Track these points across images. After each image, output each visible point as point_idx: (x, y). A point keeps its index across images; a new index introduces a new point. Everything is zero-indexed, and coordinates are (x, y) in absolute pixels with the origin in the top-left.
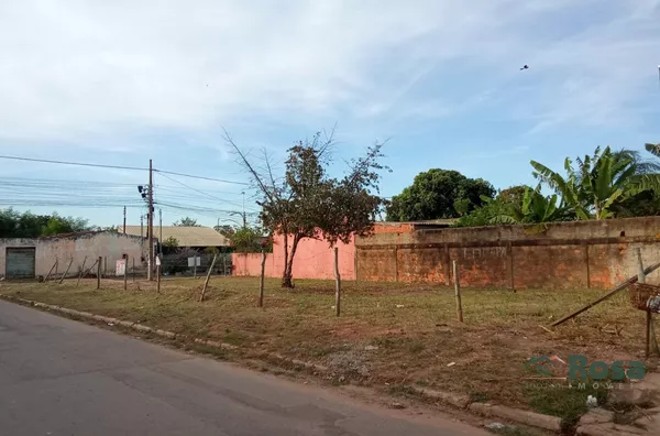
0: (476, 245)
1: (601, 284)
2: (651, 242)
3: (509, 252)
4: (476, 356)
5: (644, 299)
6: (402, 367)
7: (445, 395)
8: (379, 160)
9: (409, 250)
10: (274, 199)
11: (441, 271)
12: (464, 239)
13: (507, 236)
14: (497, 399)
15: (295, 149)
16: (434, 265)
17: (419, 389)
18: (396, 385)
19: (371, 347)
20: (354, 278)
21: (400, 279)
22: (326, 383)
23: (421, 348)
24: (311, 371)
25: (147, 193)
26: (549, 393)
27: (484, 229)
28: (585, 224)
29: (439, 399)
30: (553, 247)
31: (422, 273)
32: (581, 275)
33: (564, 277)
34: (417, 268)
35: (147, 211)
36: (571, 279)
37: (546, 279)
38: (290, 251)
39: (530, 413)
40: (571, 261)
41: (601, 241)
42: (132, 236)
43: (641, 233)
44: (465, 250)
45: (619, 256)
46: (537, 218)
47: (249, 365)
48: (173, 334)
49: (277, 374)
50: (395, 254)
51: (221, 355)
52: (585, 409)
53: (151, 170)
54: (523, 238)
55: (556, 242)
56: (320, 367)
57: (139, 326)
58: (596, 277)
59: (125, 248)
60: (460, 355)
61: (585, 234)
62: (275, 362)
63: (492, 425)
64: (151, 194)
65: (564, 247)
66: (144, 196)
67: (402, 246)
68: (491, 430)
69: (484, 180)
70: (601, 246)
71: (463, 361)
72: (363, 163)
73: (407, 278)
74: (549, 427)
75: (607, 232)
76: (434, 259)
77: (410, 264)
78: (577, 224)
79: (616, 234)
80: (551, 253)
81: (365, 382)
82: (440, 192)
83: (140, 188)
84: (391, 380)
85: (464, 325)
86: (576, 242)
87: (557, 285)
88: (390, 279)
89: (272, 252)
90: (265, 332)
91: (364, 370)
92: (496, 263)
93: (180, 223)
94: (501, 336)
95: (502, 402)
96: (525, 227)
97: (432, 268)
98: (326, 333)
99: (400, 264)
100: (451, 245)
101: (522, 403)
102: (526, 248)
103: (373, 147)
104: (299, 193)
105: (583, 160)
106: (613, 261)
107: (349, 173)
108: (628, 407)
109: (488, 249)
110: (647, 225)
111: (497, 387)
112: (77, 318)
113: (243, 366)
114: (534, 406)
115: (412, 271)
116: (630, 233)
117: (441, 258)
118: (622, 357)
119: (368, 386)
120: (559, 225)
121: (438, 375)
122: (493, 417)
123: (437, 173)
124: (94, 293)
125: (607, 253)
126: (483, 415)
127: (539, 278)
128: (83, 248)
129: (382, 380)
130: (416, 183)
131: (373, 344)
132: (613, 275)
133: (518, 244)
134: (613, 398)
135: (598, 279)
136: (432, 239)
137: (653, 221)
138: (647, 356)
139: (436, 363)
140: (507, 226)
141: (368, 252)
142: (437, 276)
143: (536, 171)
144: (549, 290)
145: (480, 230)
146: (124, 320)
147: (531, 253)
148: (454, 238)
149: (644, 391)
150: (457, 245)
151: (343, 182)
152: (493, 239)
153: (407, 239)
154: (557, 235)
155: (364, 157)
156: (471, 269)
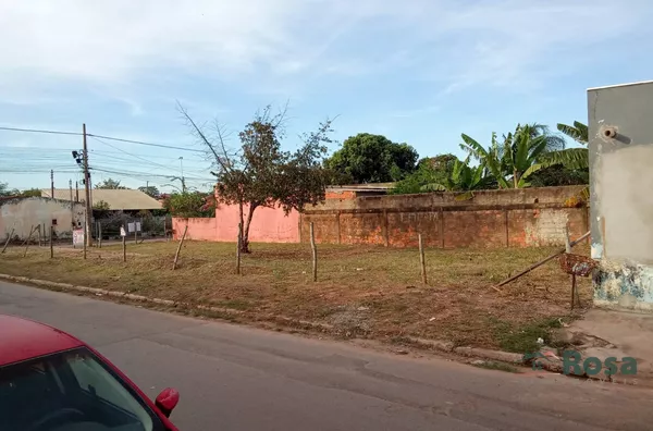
0: (411, 210)
1: (518, 244)
2: (560, 208)
3: (441, 217)
4: (448, 313)
5: (570, 265)
6: (395, 323)
7: (435, 343)
8: (328, 135)
9: (351, 215)
10: (228, 170)
11: (380, 234)
12: (401, 205)
13: (439, 202)
14: (474, 343)
15: (254, 125)
16: (374, 228)
17: (413, 339)
18: (395, 337)
19: (362, 308)
20: (298, 241)
21: (343, 242)
22: (337, 339)
23: (405, 308)
24: (319, 329)
25: (81, 158)
26: (510, 338)
27: (419, 196)
28: (506, 192)
29: (431, 346)
30: (479, 212)
31: (363, 235)
32: (501, 235)
33: (487, 238)
34: (359, 232)
35: (83, 176)
36: (493, 239)
37: (471, 240)
38: (246, 218)
39: (500, 352)
40: (493, 224)
41: (518, 207)
42: (61, 201)
43: (551, 200)
44: (402, 214)
45: (533, 220)
46: (465, 186)
47: (263, 326)
48: (172, 302)
49: (292, 332)
50: (338, 217)
51: (232, 319)
52: (537, 347)
53: (85, 135)
54: (452, 204)
55: (481, 208)
56: (325, 325)
57: (132, 296)
58: (514, 237)
59: (54, 214)
60: (436, 312)
61: (505, 201)
62: (284, 323)
63: (475, 362)
64: (86, 159)
65: (488, 212)
66: (78, 161)
67: (344, 212)
68: (476, 365)
69: (408, 144)
70: (519, 211)
71: (440, 316)
72: (316, 138)
73: (349, 240)
74: (515, 360)
75: (524, 200)
76: (374, 224)
77: (352, 228)
78: (499, 193)
79: (531, 201)
80: (477, 217)
81: (369, 336)
82: (368, 156)
83: (75, 154)
84: (390, 333)
85: (429, 287)
86: (498, 207)
87: (482, 245)
88: (333, 242)
89: (214, 216)
90: (262, 298)
91: (365, 326)
92: (430, 225)
93: (103, 184)
94: (463, 295)
95: (478, 346)
96: (455, 195)
97: (372, 231)
98: (316, 297)
99: (342, 228)
100: (389, 211)
101: (493, 345)
102: (455, 213)
103: (324, 123)
104: (254, 164)
105: (507, 136)
106: (529, 224)
107: (301, 146)
108: (565, 345)
109: (422, 213)
110: (556, 194)
111: (472, 334)
112: (59, 290)
113: (258, 327)
114: (501, 347)
115: (353, 234)
116: (544, 200)
117: (380, 222)
118: (554, 309)
119: (372, 338)
120: (484, 193)
121: (425, 327)
122: (474, 356)
123: (365, 138)
124: (50, 263)
125: (523, 217)
126: (466, 355)
127: (466, 239)
128: (10, 214)
129: (382, 334)
130: (346, 147)
131: (363, 305)
132: (528, 236)
133: (448, 209)
134: (555, 339)
135: (515, 239)
136: (372, 205)
137: (562, 189)
138: (572, 308)
139: (420, 318)
140: (439, 193)
141: (312, 216)
142: (376, 238)
143: (465, 144)
144: (475, 250)
145: (415, 197)
146: (111, 290)
147: (459, 217)
148: (392, 204)
149: (575, 333)
150: (395, 211)
151: (296, 155)
152: (426, 205)
153: (349, 205)
154: (482, 201)
155: (315, 132)
156: (407, 231)
